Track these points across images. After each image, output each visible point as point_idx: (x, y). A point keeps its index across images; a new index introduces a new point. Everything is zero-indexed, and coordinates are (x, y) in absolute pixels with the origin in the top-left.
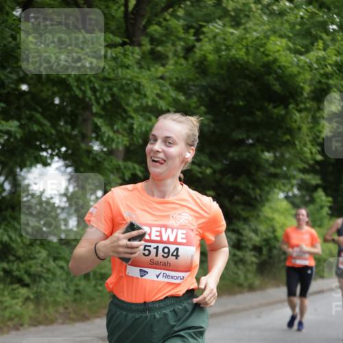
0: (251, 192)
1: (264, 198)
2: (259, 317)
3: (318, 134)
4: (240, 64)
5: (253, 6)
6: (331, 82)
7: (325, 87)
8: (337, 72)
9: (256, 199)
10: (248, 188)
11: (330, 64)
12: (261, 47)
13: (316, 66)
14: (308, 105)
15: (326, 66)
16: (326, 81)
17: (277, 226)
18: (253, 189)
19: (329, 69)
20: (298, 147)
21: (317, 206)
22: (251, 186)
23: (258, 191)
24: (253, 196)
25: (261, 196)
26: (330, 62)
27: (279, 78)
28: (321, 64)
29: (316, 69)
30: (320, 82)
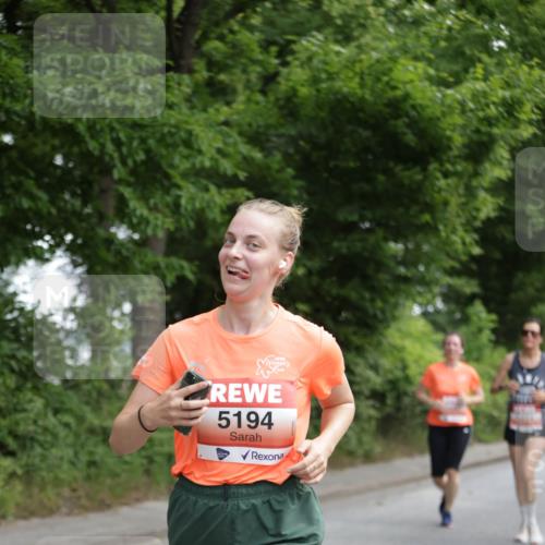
0: (368, 305)
1: (388, 314)
2: (380, 504)
3: (474, 213)
4: (350, 102)
5: (371, 9)
6: (496, 131)
7: (485, 138)
8: (506, 115)
9: (375, 316)
10: (363, 298)
11: (494, 103)
12: (384, 74)
13: (471, 105)
14: (459, 168)
15: (488, 105)
16: (489, 129)
17: (410, 359)
18: (372, 300)
19: (493, 111)
20: (443, 234)
21: (473, 328)
22: (367, 295)
23: (379, 304)
24: (371, 311)
25: (383, 312)
26: (495, 99)
27: (413, 124)
28: (479, 102)
29: (471, 110)
30: (478, 131)
